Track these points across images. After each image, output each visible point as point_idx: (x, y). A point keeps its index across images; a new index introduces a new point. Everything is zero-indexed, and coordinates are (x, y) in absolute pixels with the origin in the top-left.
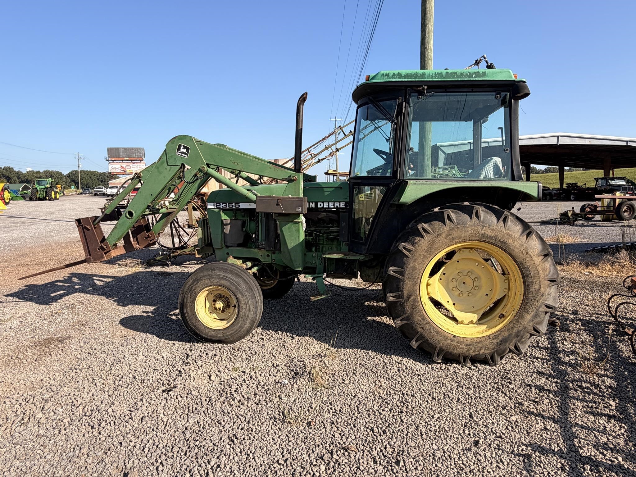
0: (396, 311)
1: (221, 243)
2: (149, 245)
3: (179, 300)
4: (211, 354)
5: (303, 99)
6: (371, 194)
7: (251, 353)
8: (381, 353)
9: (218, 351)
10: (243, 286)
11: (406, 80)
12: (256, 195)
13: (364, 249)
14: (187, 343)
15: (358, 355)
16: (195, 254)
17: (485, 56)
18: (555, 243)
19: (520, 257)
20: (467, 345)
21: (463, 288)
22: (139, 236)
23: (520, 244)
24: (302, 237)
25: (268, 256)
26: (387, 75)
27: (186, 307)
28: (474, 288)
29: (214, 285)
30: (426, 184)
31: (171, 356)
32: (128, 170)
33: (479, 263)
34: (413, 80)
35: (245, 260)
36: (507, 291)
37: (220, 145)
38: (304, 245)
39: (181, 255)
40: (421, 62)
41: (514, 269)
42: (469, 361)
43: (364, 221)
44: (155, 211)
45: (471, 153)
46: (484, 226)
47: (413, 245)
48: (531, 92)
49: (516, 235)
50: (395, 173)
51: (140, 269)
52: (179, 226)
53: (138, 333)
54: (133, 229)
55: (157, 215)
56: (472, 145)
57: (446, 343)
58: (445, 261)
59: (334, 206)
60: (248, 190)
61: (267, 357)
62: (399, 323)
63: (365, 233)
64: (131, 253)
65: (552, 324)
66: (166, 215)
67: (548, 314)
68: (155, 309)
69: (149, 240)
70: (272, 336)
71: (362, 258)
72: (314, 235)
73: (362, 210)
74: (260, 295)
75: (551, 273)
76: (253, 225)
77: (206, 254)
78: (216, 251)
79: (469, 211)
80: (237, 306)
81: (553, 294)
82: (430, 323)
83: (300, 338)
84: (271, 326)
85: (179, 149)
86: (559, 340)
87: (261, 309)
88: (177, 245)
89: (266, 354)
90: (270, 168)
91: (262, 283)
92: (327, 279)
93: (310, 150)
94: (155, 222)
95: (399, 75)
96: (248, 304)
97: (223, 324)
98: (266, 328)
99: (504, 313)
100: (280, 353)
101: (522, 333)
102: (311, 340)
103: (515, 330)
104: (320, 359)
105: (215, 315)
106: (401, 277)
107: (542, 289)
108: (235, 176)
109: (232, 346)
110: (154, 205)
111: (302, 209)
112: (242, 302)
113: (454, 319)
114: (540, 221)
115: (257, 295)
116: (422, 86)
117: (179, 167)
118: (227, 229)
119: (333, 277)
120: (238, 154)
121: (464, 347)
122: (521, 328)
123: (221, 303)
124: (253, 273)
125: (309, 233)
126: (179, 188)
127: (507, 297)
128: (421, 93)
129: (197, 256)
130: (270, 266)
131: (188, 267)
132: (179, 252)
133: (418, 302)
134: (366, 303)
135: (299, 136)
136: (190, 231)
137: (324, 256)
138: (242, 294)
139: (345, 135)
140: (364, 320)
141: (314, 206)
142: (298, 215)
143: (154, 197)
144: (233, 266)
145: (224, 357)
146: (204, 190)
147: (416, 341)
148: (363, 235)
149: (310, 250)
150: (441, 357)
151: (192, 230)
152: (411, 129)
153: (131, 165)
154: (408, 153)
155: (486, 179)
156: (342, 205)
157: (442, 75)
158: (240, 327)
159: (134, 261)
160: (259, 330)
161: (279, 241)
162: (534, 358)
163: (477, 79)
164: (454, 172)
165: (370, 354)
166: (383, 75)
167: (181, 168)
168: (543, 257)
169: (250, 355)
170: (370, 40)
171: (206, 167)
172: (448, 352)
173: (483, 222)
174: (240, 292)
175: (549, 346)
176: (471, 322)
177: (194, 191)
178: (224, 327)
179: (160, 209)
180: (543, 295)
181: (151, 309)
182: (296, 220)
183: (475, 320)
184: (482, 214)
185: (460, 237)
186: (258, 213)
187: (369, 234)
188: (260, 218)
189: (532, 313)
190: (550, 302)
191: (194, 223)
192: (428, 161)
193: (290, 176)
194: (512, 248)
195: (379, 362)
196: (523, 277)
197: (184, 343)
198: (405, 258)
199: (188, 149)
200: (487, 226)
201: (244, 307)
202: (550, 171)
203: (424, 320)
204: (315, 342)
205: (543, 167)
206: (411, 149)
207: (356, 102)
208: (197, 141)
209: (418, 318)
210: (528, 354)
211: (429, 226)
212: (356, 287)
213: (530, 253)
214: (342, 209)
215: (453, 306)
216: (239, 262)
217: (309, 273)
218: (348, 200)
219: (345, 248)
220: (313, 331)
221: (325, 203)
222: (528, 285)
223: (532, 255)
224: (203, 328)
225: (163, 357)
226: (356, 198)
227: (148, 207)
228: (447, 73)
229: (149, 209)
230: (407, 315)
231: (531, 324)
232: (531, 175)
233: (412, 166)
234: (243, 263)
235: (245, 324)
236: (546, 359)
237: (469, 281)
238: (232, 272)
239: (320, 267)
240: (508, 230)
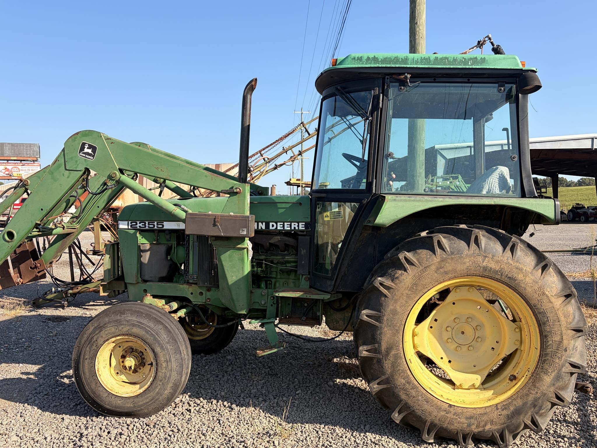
0: (372, 371)
1: (137, 276)
2: (36, 278)
3: (74, 356)
4: (114, 432)
5: (251, 87)
6: (339, 212)
7: (173, 431)
8: (353, 429)
9: (125, 429)
10: (164, 336)
11: (384, 66)
12: (186, 212)
13: (330, 285)
14: (82, 418)
15: (320, 433)
16: (99, 292)
17: (490, 36)
18: (590, 279)
19: (534, 298)
20: (467, 418)
21: (461, 339)
22: (22, 266)
23: (534, 281)
24: (247, 268)
25: (201, 294)
26: (360, 59)
27: (83, 366)
28: (476, 339)
29: (123, 335)
30: (409, 201)
31: (57, 437)
32: (15, 174)
33: (482, 306)
34: (393, 66)
35: (169, 299)
36: (518, 343)
37: (139, 144)
38: (250, 280)
39: (83, 292)
40: (411, 41)
41: (526, 314)
42: (470, 441)
43: (330, 248)
44: (46, 232)
45: (472, 159)
46: (486, 257)
47: (392, 281)
48: (542, 85)
49: (528, 269)
50: (369, 185)
51: (23, 312)
52: (82, 252)
53: (13, 403)
54: (14, 256)
55: (50, 237)
56: (473, 149)
57: (440, 415)
58: (438, 302)
59: (291, 227)
60: (175, 205)
61: (194, 436)
62: (375, 387)
63: (331, 263)
64: (12, 290)
65: (580, 389)
66: (62, 237)
67: (575, 376)
68: (39, 369)
69: (36, 271)
70: (203, 407)
71: (327, 297)
72: (264, 266)
73: (327, 233)
74: (187, 348)
75: (576, 320)
76: (181, 252)
77: (114, 291)
78: (130, 288)
79: (465, 236)
80: (154, 364)
81: (579, 348)
82: (418, 386)
83: (241, 409)
84: (203, 392)
85: (82, 149)
86: (592, 412)
87: (188, 368)
88: (77, 279)
89: (192, 432)
90: (206, 176)
91: (192, 332)
92: (280, 326)
93: (262, 152)
94: (47, 246)
95: (375, 59)
96: (170, 361)
97: (134, 390)
98: (196, 395)
99: (515, 374)
100: (213, 430)
101: (540, 401)
102: (257, 412)
103: (531, 398)
104: (268, 439)
105: (124, 378)
106: (377, 324)
107: (565, 342)
108: (159, 185)
109: (146, 420)
110: (45, 224)
111: (248, 231)
112: (162, 359)
113: (450, 382)
114: (571, 249)
115: (183, 348)
116: (404, 74)
117: (81, 173)
118: (146, 258)
119: (289, 323)
120: (163, 156)
121: (463, 420)
122: (538, 395)
123: (132, 360)
124: (180, 318)
125: (257, 263)
126: (82, 200)
127: (518, 352)
128: (403, 83)
129: (102, 294)
130: (204, 308)
131: (92, 309)
132: (80, 288)
133: (401, 357)
134: (335, 360)
135: (246, 135)
136: (96, 260)
137: (277, 295)
138: (162, 348)
139: (309, 134)
140: (332, 383)
141: (264, 228)
142: (242, 239)
143: (44, 212)
144: (151, 308)
145: (133, 437)
146: (117, 203)
147: (400, 413)
148: (328, 267)
149: (259, 287)
150: (433, 434)
151: (100, 257)
152: (390, 129)
153: (20, 167)
154: (387, 159)
155: (490, 195)
156: (302, 227)
157: (430, 61)
158: (158, 393)
159: (15, 300)
160: (186, 398)
161: (216, 273)
162: (559, 436)
163: (474, 67)
164: (458, 183)
165: (337, 431)
166: (354, 58)
167: (84, 173)
168: (564, 298)
169: (171, 433)
170: (347, 11)
171: (118, 173)
172: (442, 428)
173: (485, 252)
174: (159, 344)
175: (579, 420)
176: (473, 386)
177: (102, 205)
178: (135, 394)
179: (53, 229)
180: (566, 350)
181: (34, 368)
182: (239, 246)
183: (478, 383)
184: (483, 241)
185: (454, 271)
186: (188, 235)
187: (336, 265)
188: (191, 242)
189: (553, 374)
190: (575, 360)
191: (102, 248)
192: (421, 169)
193: (232, 188)
194: (523, 285)
195: (349, 443)
196: (539, 325)
197: (78, 417)
198: (383, 299)
199: (94, 149)
200: (490, 256)
201: (164, 365)
202: (585, 183)
203: (409, 383)
204: (262, 414)
205: (575, 179)
206: (390, 155)
207: (321, 93)
208: (108, 139)
209: (400, 381)
210: (551, 432)
211: (414, 256)
212: (322, 337)
213: (547, 293)
214: (302, 231)
215: (448, 364)
216: (160, 303)
217: (256, 318)
218: (309, 220)
219: (304, 283)
220: (261, 399)
221: (279, 224)
222: (546, 336)
223: (549, 295)
224: (106, 395)
225: (46, 438)
226: (319, 217)
227: (37, 226)
228: (436, 58)
229: (37, 228)
230: (387, 376)
231: (552, 389)
232: (560, 189)
233: (394, 176)
234: (166, 303)
235: (165, 390)
236: (574, 438)
237: (469, 331)
238: (149, 316)
239: (271, 310)
240: (517, 262)
